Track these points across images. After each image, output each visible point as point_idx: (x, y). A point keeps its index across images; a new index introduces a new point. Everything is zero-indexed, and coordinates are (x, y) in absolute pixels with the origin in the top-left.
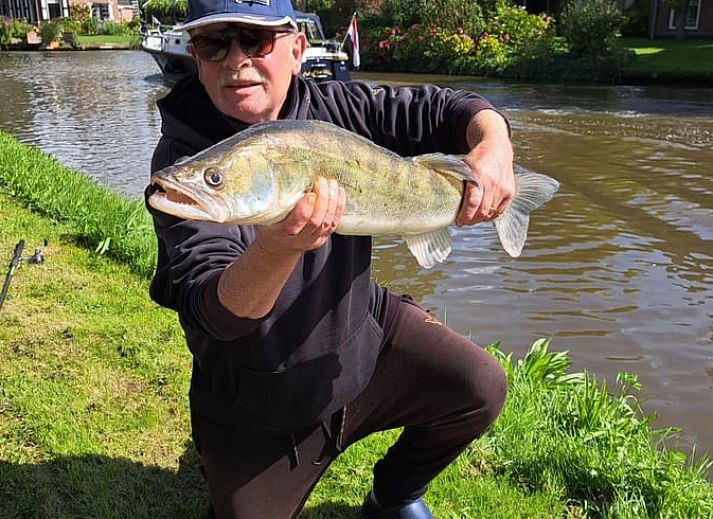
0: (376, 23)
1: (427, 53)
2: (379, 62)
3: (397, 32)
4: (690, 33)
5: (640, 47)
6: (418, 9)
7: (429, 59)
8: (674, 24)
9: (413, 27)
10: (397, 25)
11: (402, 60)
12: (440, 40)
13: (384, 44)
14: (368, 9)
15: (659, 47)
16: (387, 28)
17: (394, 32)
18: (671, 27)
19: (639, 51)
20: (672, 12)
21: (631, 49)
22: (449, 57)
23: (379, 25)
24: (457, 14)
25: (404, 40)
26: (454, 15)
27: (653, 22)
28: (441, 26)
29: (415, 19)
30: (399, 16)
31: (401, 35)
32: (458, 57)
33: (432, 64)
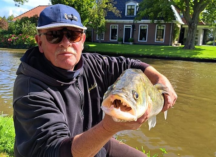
0: (6, 33)
1: (25, 43)
2: (8, 45)
3: (14, 36)
4: (102, 41)
5: (90, 44)
6: (21, 30)
7: (26, 45)
8: (98, 39)
9: (20, 35)
10: (14, 34)
11: (16, 45)
12: (29, 39)
13: (10, 40)
14: (2, 28)
15: (95, 44)
16: (11, 35)
17: (13, 36)
18: (97, 39)
19: (90, 45)
20: (97, 35)
21: (88, 45)
22: (33, 45)
23: (7, 33)
24: (35, 32)
25: (17, 39)
26: (34, 32)
27: (92, 37)
28: (30, 35)
29: (21, 32)
30: (15, 31)
31: (16, 37)
32: (36, 45)
33: (27, 47)
